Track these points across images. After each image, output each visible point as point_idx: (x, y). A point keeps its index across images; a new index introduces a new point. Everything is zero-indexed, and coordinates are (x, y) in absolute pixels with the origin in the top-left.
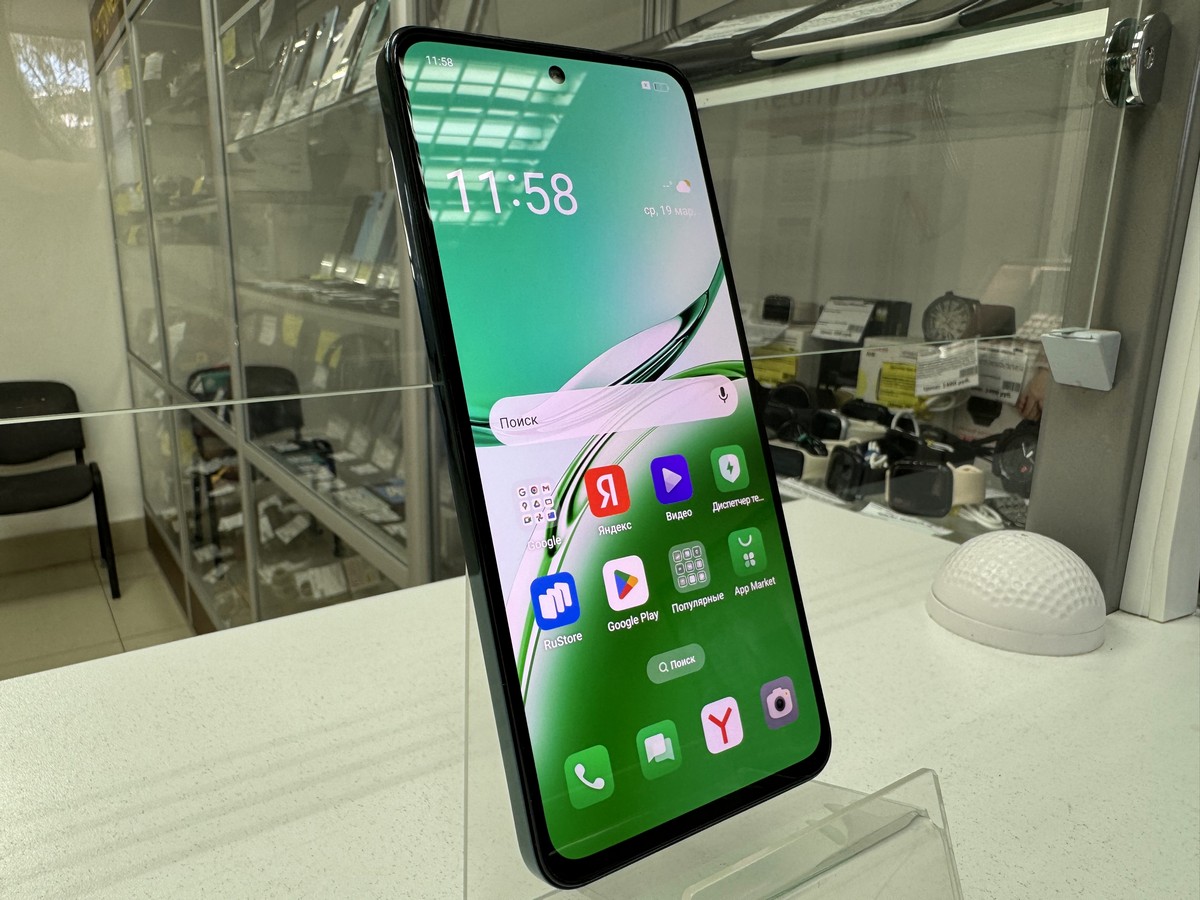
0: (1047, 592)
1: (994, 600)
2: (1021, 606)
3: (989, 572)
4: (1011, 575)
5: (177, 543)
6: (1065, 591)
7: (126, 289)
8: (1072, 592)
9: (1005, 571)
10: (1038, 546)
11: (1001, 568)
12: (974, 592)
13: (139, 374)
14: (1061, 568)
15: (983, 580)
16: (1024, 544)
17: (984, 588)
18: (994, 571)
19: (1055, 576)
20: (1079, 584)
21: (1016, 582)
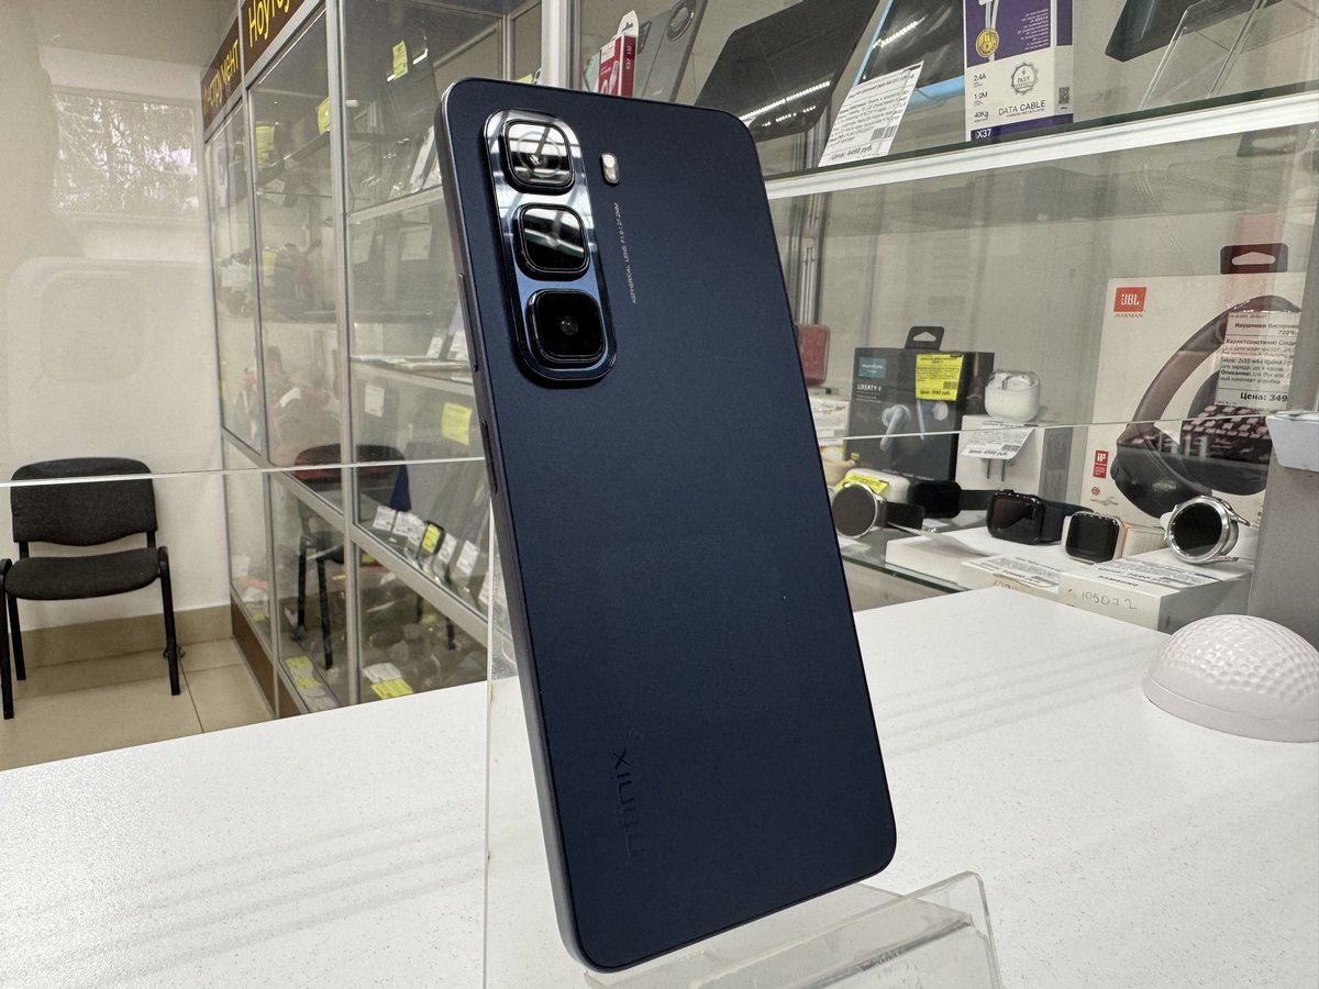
0: (1277, 675)
1: (1219, 682)
2: (1248, 689)
3: (1214, 655)
4: (1237, 659)
5: (269, 634)
6: (1296, 675)
7: (223, 363)
8: (1303, 677)
9: (1230, 653)
10: (1265, 630)
11: (1226, 651)
12: (1198, 674)
13: (234, 451)
14: (1292, 652)
15: (1208, 662)
16: (1251, 627)
17: (1209, 671)
18: (1218, 654)
19: (1284, 660)
20: (1311, 669)
21: (1244, 665)
